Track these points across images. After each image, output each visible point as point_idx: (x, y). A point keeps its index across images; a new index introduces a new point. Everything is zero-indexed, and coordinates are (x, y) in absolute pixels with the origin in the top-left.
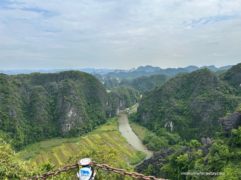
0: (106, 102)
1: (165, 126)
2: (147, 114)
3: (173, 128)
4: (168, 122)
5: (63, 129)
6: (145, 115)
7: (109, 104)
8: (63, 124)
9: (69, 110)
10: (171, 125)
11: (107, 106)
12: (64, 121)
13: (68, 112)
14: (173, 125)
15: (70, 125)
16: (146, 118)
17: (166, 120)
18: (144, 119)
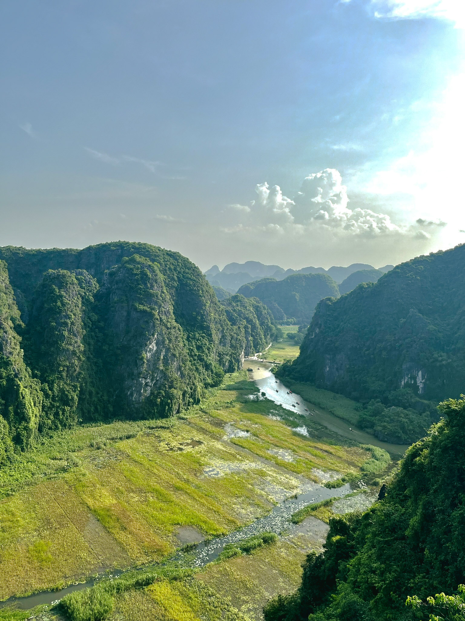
0: (218, 330)
1: (403, 383)
2: (338, 357)
3: (423, 389)
4: (411, 373)
5: (132, 395)
6: (333, 360)
8: (133, 379)
9: (150, 339)
10: (420, 381)
11: (221, 342)
12: (136, 372)
13: (146, 345)
14: (424, 381)
15: (150, 384)
16: (337, 369)
17: (404, 367)
18: (329, 371)
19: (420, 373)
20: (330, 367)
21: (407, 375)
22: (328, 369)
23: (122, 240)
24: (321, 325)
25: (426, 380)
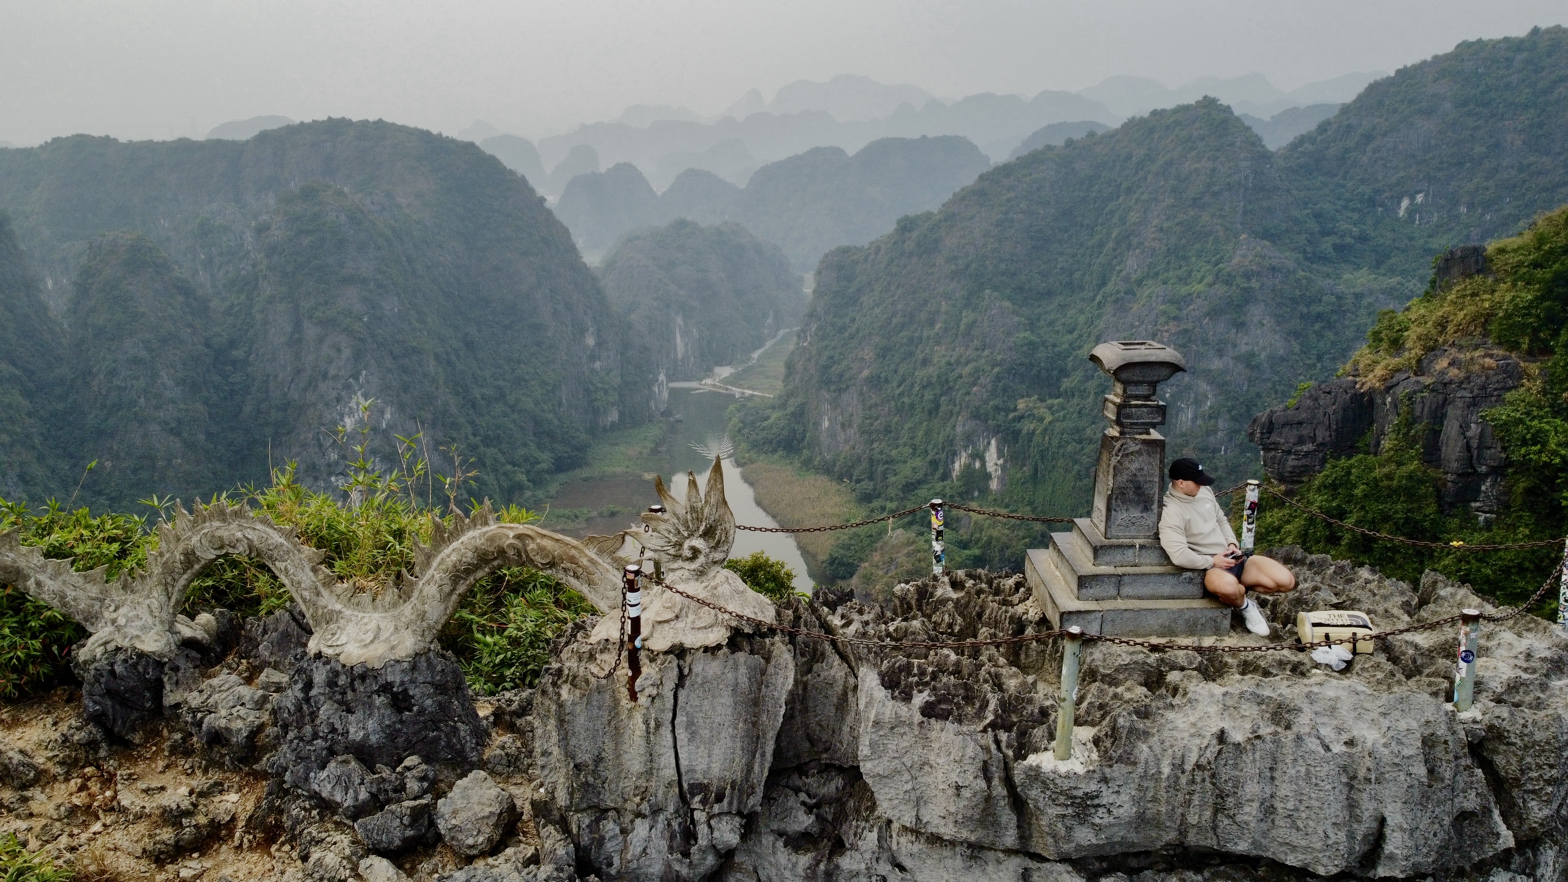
0: (583, 331)
1: (957, 466)
2: (845, 397)
3: (1001, 479)
4: (974, 444)
6: (835, 404)
7: (600, 344)
9: (347, 387)
10: (993, 460)
11: (593, 358)
12: (320, 462)
13: (338, 400)
14: (1001, 462)
16: (843, 426)
17: (959, 429)
18: (828, 430)
19: (993, 442)
20: (830, 420)
21: (966, 447)
22: (826, 424)
23: (336, 115)
24: (821, 315)
25: (1005, 461)
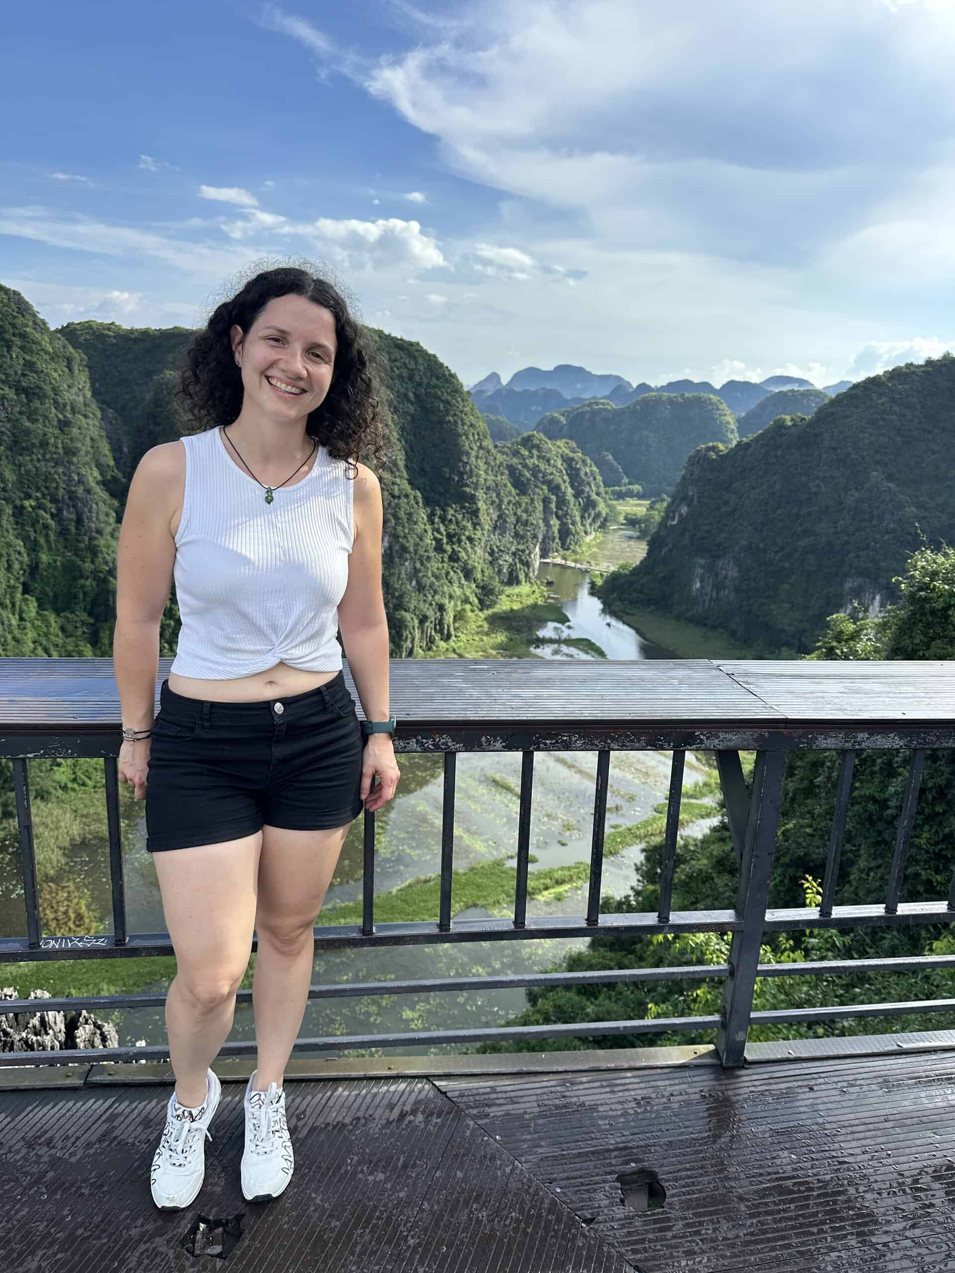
0: (492, 504)
2: (721, 562)
4: (860, 598)
7: (501, 516)
11: (496, 527)
16: (716, 587)
17: (848, 585)
18: (698, 590)
19: (878, 597)
20: (702, 582)
21: (852, 601)
22: (698, 585)
24: (692, 500)
